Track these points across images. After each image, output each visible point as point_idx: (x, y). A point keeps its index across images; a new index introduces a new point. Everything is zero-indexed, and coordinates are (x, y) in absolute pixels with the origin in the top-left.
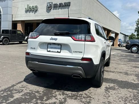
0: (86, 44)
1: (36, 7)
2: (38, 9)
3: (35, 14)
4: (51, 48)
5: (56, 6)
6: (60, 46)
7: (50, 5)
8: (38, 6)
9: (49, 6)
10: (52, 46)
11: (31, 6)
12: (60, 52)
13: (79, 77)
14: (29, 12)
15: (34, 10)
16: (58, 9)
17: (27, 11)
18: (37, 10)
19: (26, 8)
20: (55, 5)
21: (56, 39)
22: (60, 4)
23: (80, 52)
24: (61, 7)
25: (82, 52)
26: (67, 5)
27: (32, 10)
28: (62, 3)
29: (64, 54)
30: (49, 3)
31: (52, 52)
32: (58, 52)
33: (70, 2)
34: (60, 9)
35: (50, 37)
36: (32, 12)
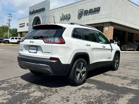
0: (53, 46)
1: (69, 15)
2: (70, 16)
3: (68, 21)
4: (32, 49)
5: (86, 13)
6: (36, 48)
7: (81, 11)
8: (71, 14)
9: (80, 13)
10: (32, 48)
11: (65, 14)
12: (36, 53)
13: (48, 74)
14: (64, 20)
15: (67, 18)
16: (89, 15)
17: (62, 19)
18: (69, 18)
19: (61, 17)
20: (85, 11)
21: (33, 42)
22: (90, 10)
23: (49, 53)
24: (91, 13)
25: (50, 53)
26: (97, 10)
27: (66, 18)
28: (92, 9)
29: (39, 55)
30: (80, 10)
31: (32, 52)
32: (35, 53)
33: (100, 7)
34: (90, 15)
35: (30, 40)
36: (66, 20)
